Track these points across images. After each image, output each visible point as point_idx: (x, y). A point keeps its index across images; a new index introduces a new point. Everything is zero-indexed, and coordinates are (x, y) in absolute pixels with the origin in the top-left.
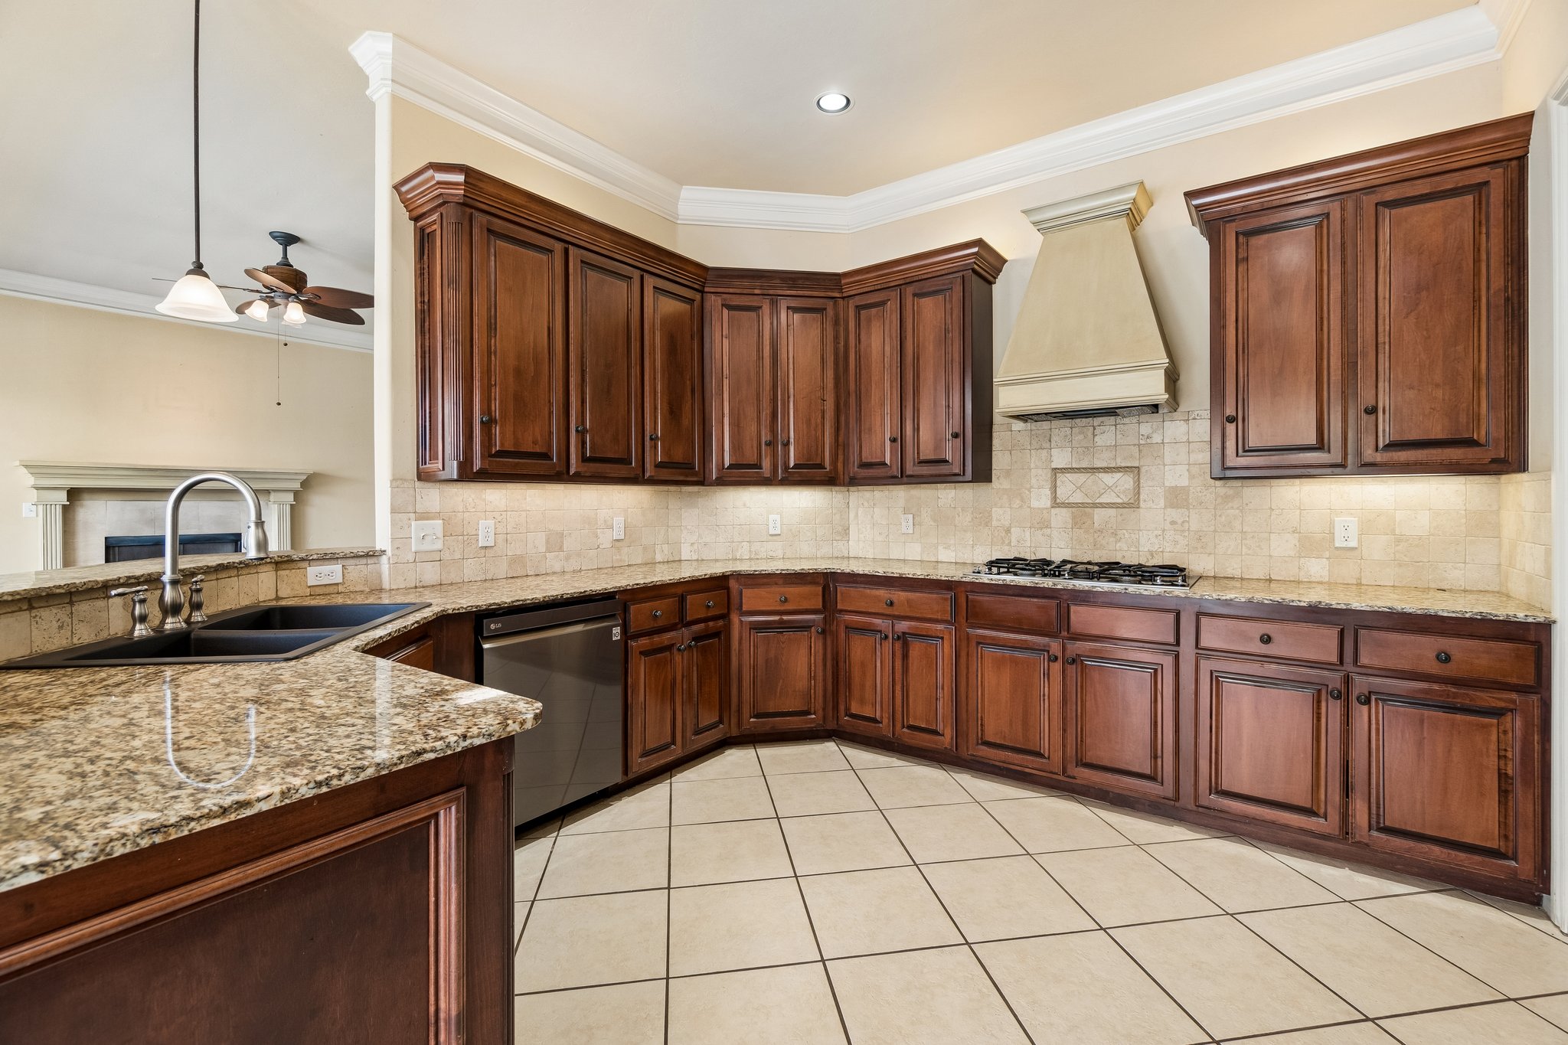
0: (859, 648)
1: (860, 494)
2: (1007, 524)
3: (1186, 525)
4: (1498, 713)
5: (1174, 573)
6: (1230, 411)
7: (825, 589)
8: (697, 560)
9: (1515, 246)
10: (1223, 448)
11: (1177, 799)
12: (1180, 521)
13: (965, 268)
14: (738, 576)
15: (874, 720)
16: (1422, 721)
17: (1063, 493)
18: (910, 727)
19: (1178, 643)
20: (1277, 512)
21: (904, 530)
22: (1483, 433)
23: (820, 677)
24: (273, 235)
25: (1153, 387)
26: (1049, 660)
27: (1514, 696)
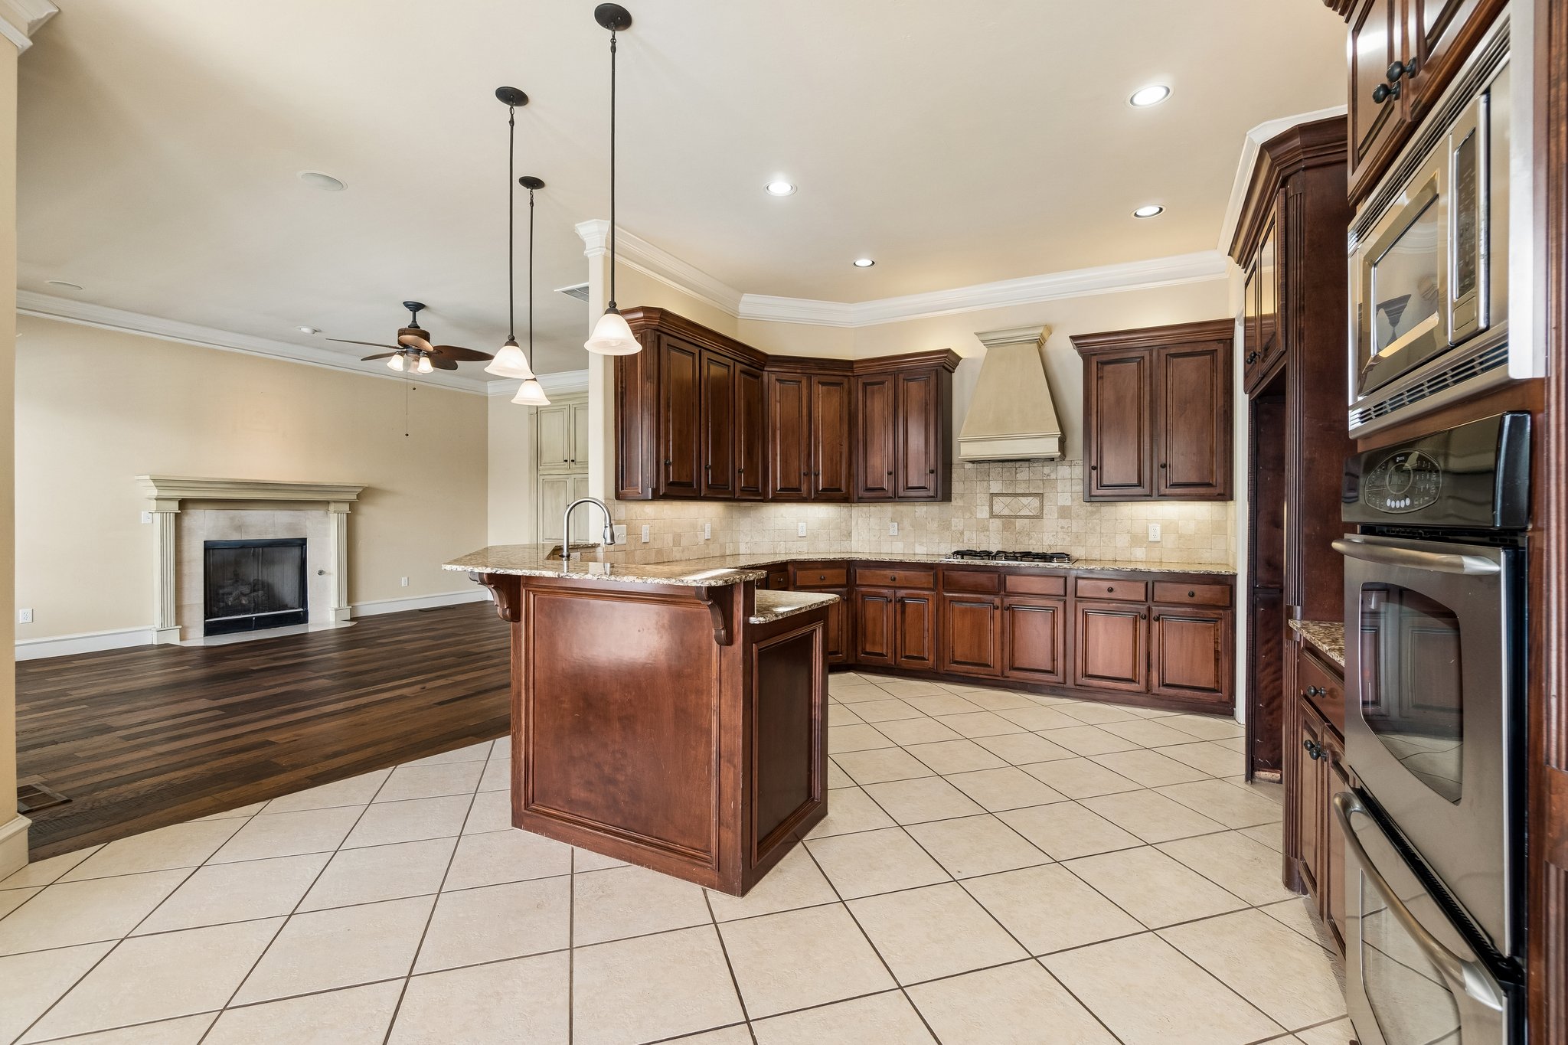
0: (871, 610)
1: (860, 508)
2: (961, 528)
3: (1070, 528)
4: (1215, 620)
5: (1062, 556)
6: (1094, 463)
7: (848, 571)
8: (750, 554)
9: (1229, 385)
10: (1090, 484)
11: (1065, 683)
12: (1066, 527)
13: (939, 365)
14: (794, 562)
15: (882, 655)
16: (1182, 628)
17: (997, 509)
18: (906, 657)
19: (1066, 595)
20: (1119, 521)
21: (891, 533)
22: (1214, 480)
23: (845, 630)
24: (406, 304)
25: (1051, 447)
26: (994, 608)
27: (1221, 612)
